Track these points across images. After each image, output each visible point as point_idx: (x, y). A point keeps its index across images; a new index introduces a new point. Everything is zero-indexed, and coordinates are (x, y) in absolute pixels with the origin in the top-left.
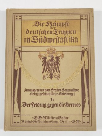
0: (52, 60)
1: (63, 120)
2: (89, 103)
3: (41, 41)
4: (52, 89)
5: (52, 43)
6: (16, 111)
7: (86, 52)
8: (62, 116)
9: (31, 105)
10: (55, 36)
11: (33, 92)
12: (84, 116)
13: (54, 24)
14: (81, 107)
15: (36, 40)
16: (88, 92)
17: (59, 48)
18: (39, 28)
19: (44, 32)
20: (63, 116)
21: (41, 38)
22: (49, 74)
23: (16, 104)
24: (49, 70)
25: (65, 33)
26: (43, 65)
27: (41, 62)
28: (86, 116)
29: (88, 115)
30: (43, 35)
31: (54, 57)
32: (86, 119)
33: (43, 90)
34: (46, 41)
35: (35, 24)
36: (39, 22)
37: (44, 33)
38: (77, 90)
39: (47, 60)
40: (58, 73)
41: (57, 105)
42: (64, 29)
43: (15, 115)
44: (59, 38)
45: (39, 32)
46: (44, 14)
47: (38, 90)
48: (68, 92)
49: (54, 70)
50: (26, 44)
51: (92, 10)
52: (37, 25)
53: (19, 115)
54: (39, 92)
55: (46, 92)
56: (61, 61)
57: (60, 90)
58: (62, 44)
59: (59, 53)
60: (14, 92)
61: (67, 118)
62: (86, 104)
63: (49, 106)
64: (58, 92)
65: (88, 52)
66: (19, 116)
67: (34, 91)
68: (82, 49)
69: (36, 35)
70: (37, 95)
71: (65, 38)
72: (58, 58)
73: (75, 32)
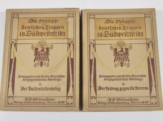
0: (122, 51)
1: (134, 101)
2: (155, 86)
3: (112, 35)
4: (123, 76)
5: (121, 37)
7: (151, 44)
8: (133, 98)
9: (105, 89)
10: (124, 31)
11: (106, 78)
12: (152, 98)
13: (122, 21)
14: (149, 90)
15: (108, 35)
16: (155, 77)
17: (127, 41)
18: (110, 25)
19: (114, 28)
21: (112, 33)
22: (120, 62)
23: (93, 88)
24: (120, 59)
25: (132, 28)
26: (114, 55)
27: (112, 53)
28: (154, 98)
29: (155, 97)
30: (113, 31)
31: (124, 48)
32: (154, 100)
33: (115, 76)
34: (116, 36)
35: (106, 21)
36: (109, 20)
38: (145, 76)
39: (118, 51)
40: (128, 62)
41: (128, 89)
42: (131, 25)
43: (92, 98)
44: (127, 33)
45: (110, 28)
46: (113, 13)
47: (111, 76)
48: (137, 78)
49: (124, 60)
50: (99, 38)
51: (154, 10)
52: (108, 22)
53: (95, 98)
54: (112, 78)
55: (118, 78)
56: (130, 52)
57: (130, 76)
58: (130, 38)
59: (128, 45)
60: (91, 77)
61: (137, 100)
62: (153, 88)
63: (121, 89)
64: (129, 78)
67: (108, 76)
68: (147, 41)
69: (107, 30)
70: (110, 80)
71: (132, 33)
72: (127, 49)
73: (140, 28)
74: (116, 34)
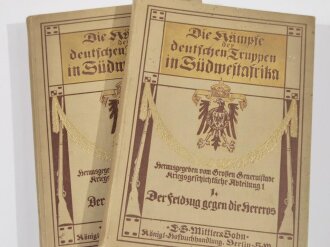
0: (221, 109)
1: (235, 240)
2: (293, 209)
3: (200, 67)
4: (216, 171)
5: (224, 75)
6: (133, 208)
7: (294, 102)
8: (232, 232)
9: (166, 199)
10: (231, 62)
11: (173, 172)
12: (282, 238)
13: (231, 37)
14: (276, 216)
15: (190, 66)
16: (294, 185)
17: (237, 88)
18: (199, 41)
19: (210, 51)
20: (235, 232)
21: (201, 62)
22: (212, 137)
23: (135, 193)
24: (212, 130)
25: (253, 57)
26: (200, 118)
27: (196, 111)
28: (285, 237)
30: (206, 58)
31: (227, 104)
32: (285, 244)
33: (196, 170)
34: (211, 70)
35: (191, 32)
36: (199, 31)
37: (208, 53)
38: (270, 179)
39: (210, 108)
40: (232, 138)
41: (224, 206)
42: (251, 49)
43: (129, 217)
44: (239, 66)
45: (200, 49)
46: (212, 15)
47: (184, 169)
48: (250, 181)
49: (222, 132)
50: (169, 70)
51: (312, 19)
52: (196, 34)
53: (137, 218)
54: (187, 173)
55: (202, 175)
56: (241, 114)
57: (233, 174)
58: (246, 79)
59: (237, 96)
60: (133, 165)
61: (243, 237)
62: (288, 211)
63: (206, 205)
64: (229, 179)
65: (298, 102)
66: (137, 220)
67: (177, 169)
68: (287, 94)
69: (192, 55)
70: (182, 178)
71: (252, 68)
72: (233, 107)
73: (273, 59)
74: (211, 67)
